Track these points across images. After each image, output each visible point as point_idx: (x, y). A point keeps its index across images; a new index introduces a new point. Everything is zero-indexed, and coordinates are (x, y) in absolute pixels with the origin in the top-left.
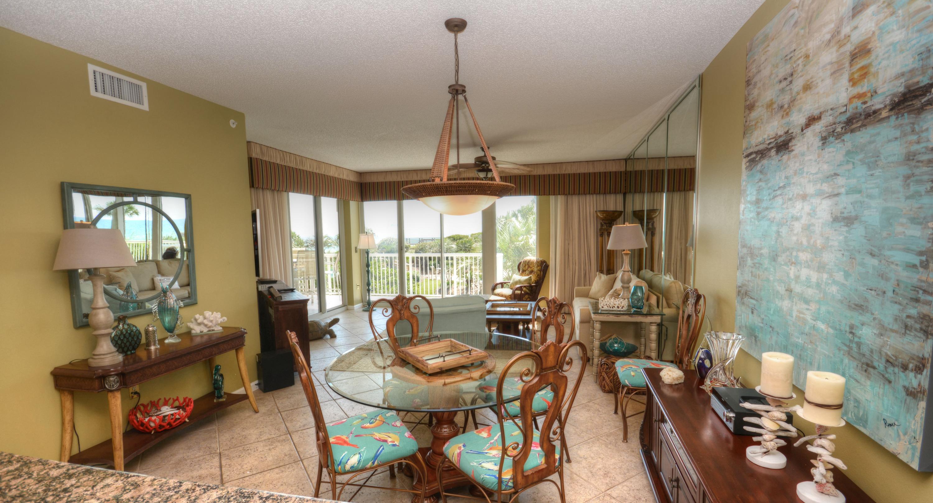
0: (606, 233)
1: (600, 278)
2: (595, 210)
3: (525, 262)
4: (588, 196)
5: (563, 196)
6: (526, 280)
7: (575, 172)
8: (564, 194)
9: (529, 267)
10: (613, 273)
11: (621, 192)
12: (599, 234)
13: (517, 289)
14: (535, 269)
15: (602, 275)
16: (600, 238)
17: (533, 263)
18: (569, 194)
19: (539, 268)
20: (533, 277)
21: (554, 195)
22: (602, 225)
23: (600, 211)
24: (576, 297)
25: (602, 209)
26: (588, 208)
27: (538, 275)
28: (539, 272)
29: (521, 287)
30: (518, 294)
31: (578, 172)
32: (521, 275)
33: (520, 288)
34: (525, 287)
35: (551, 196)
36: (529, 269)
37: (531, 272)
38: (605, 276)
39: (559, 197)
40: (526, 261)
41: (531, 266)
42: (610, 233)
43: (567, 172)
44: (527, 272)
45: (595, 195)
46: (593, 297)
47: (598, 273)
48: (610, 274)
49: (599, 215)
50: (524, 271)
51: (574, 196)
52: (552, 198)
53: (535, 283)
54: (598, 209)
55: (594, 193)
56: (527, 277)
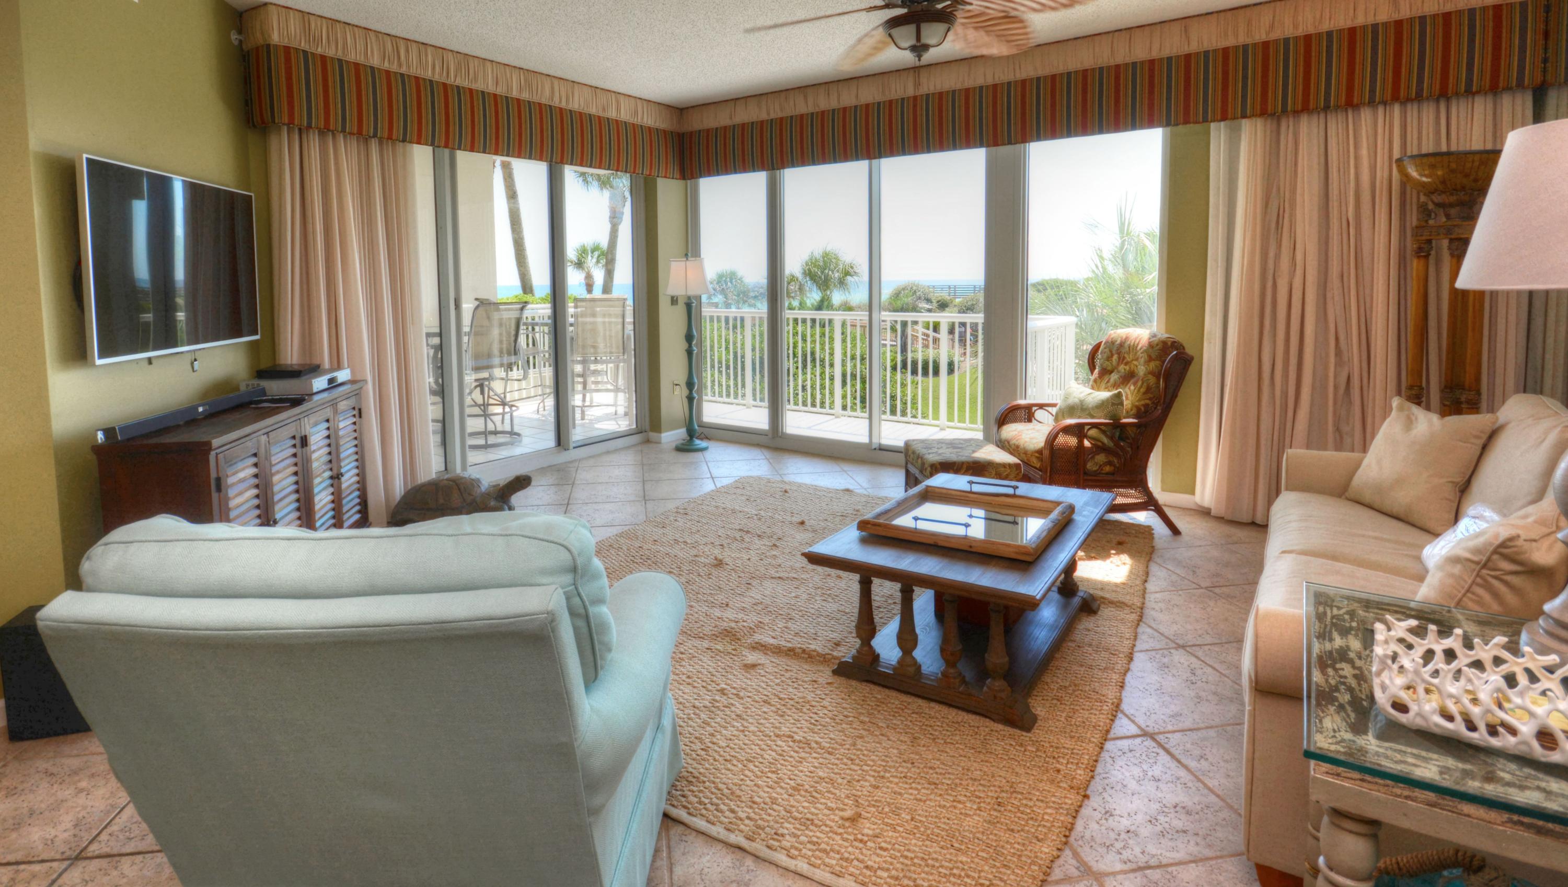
0: (1445, 243)
1: (1409, 423)
2: (1396, 154)
3: (1111, 343)
4: (1366, 115)
5: (1259, 123)
6: (1102, 405)
7: (1311, 30)
8: (1263, 113)
9: (1121, 360)
10: (1474, 407)
11: (1520, 85)
12: (1410, 245)
13: (1067, 430)
14: (1141, 370)
15: (1418, 413)
16: (1415, 265)
17: (1133, 348)
18: (1284, 111)
19: (1152, 365)
20: (1130, 396)
21: (1224, 118)
22: (1425, 213)
23: (1420, 158)
24: (1287, 489)
25: (1428, 147)
26: (1364, 152)
27: (1148, 390)
28: (1152, 380)
29: (1081, 426)
30: (1065, 450)
31: (1326, 27)
32: (1096, 385)
33: (1078, 431)
34: (1094, 426)
35: (1213, 125)
36: (1122, 368)
37: (1128, 377)
38: (1435, 418)
39: (1247, 126)
40: (1113, 343)
41: (1128, 359)
42: (1465, 242)
43: (1276, 34)
44: (1114, 377)
45: (1397, 108)
46: (1368, 497)
47: (1396, 402)
48: (1459, 412)
49: (1413, 173)
50: (1105, 372)
51: (1304, 120)
52: (1218, 133)
53: (1136, 416)
54: (1412, 150)
55: (1396, 98)
56: (1104, 395)
